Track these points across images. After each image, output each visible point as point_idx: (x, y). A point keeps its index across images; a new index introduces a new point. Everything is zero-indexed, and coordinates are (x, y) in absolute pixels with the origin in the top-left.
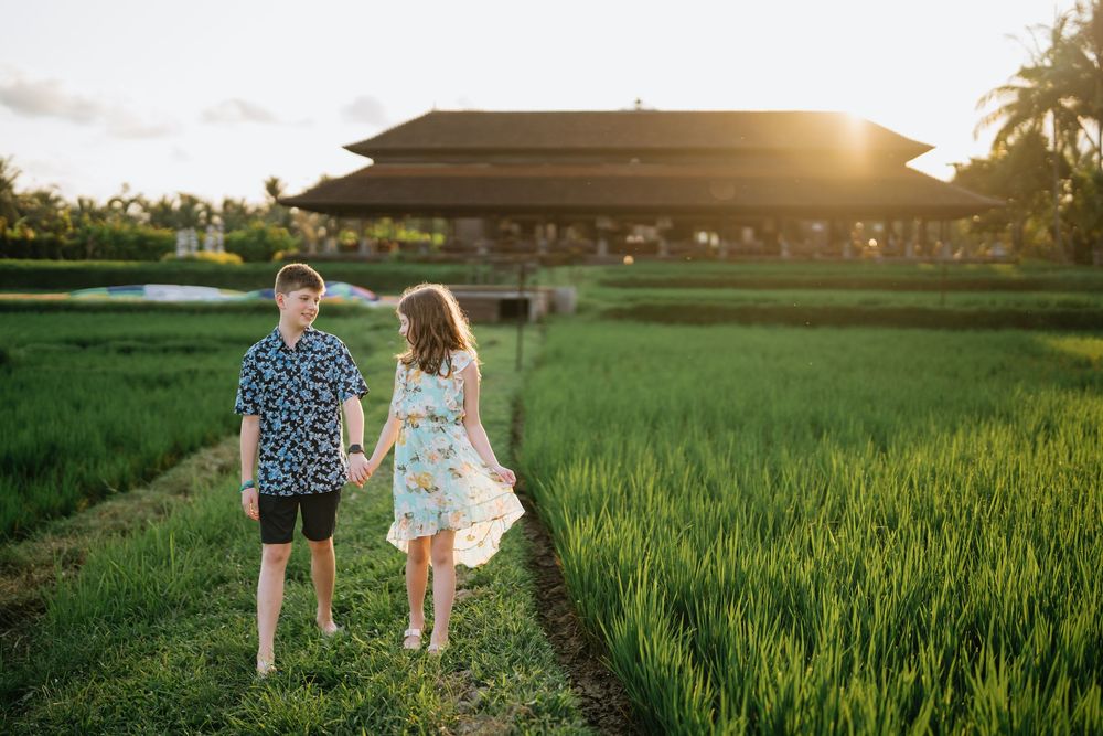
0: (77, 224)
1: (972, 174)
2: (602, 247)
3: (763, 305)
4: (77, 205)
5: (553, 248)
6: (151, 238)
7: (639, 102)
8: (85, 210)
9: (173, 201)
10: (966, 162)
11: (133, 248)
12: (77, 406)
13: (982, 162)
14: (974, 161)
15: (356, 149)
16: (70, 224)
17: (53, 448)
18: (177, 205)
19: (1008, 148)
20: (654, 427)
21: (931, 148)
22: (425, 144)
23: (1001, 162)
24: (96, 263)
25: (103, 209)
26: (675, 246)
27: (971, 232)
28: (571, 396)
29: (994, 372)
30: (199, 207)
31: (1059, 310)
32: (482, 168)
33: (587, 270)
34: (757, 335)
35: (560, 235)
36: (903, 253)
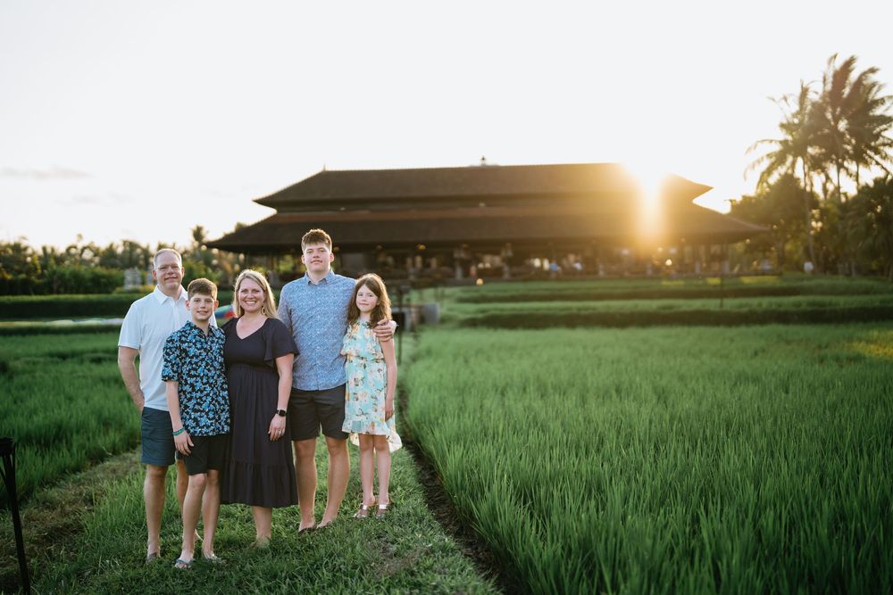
0: (44, 267)
1: (744, 208)
2: (459, 272)
3: (583, 312)
4: (40, 252)
5: (420, 275)
6: (103, 276)
7: (483, 159)
8: (48, 257)
9: (117, 247)
10: (739, 199)
11: (89, 284)
12: (70, 399)
13: (750, 198)
14: (744, 197)
15: (263, 202)
16: (39, 267)
17: (60, 427)
18: (120, 250)
19: (769, 186)
20: (503, 394)
21: (711, 188)
22: (317, 196)
23: (765, 198)
24: (62, 297)
25: (62, 254)
26: (515, 270)
27: (746, 252)
28: (441, 376)
29: (756, 354)
30: (139, 251)
31: (809, 309)
32: (363, 214)
33: (448, 291)
34: (580, 334)
35: (426, 265)
36: (693, 271)
